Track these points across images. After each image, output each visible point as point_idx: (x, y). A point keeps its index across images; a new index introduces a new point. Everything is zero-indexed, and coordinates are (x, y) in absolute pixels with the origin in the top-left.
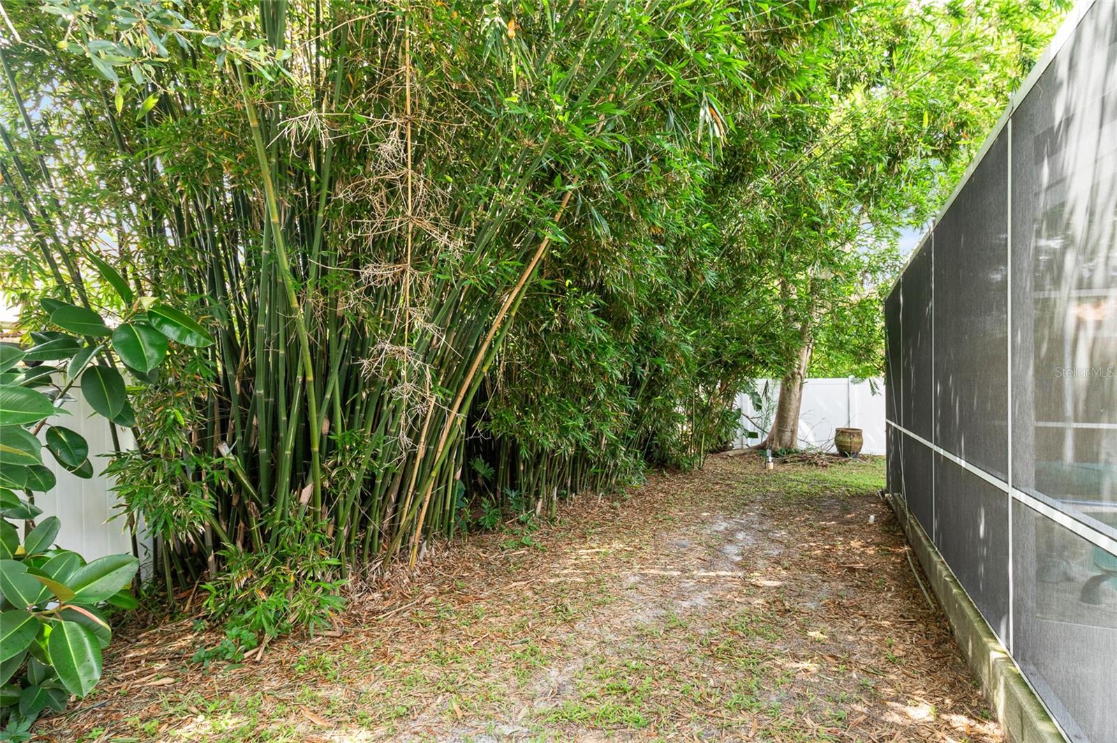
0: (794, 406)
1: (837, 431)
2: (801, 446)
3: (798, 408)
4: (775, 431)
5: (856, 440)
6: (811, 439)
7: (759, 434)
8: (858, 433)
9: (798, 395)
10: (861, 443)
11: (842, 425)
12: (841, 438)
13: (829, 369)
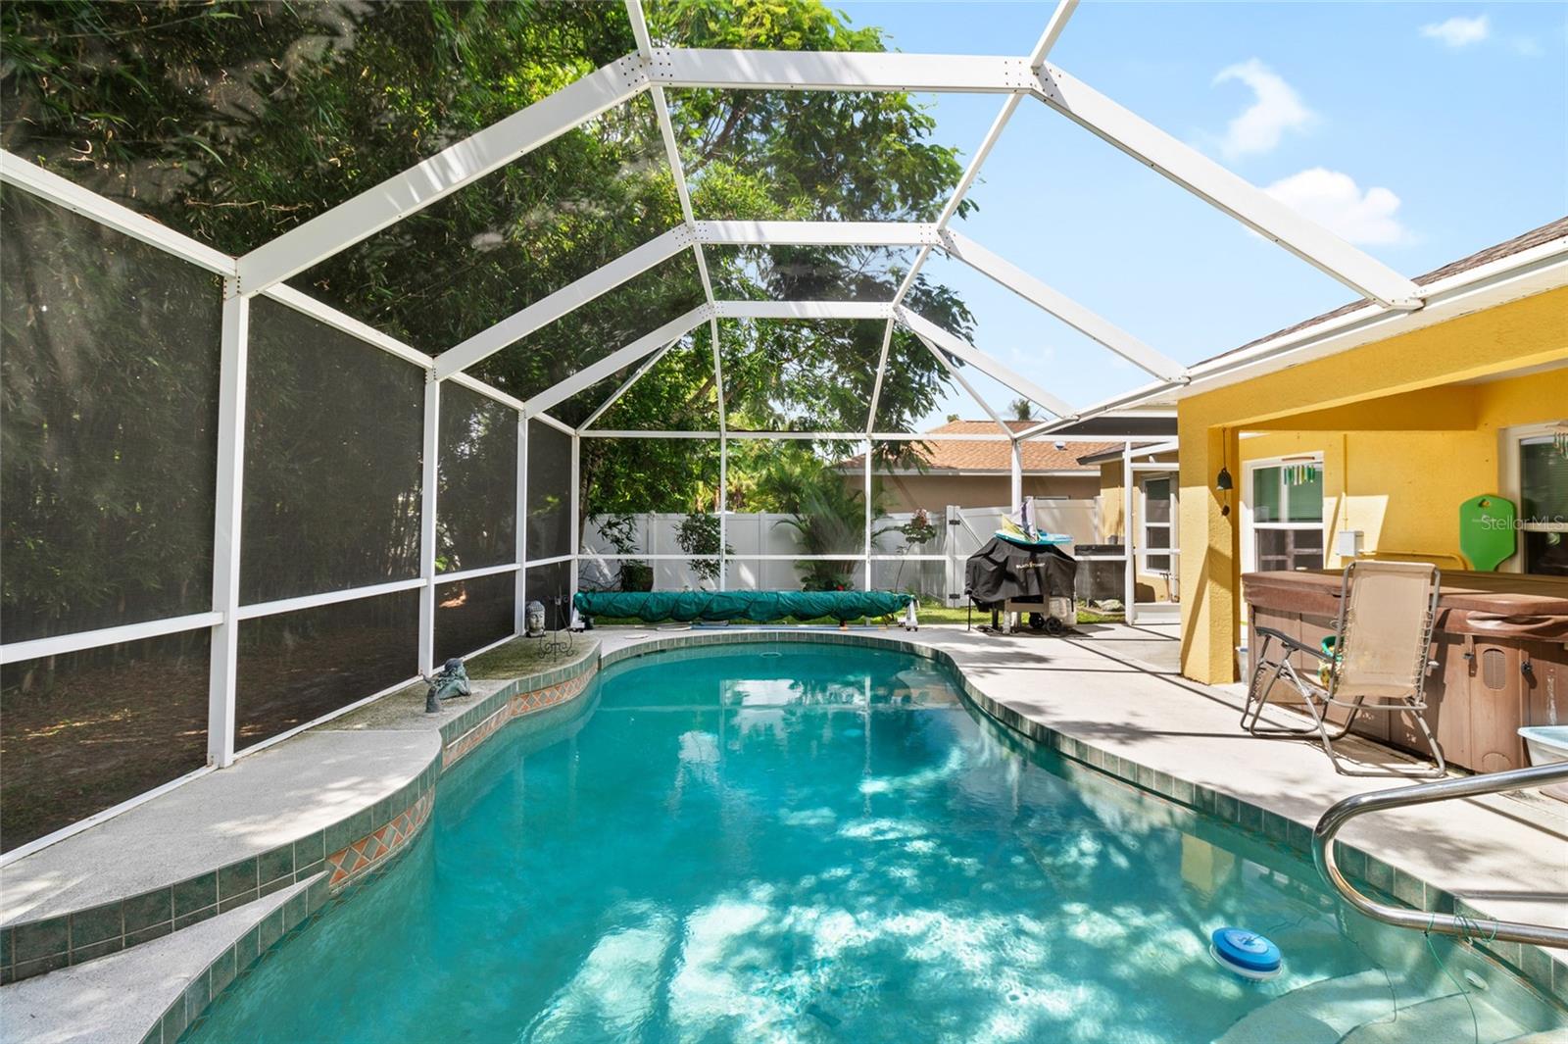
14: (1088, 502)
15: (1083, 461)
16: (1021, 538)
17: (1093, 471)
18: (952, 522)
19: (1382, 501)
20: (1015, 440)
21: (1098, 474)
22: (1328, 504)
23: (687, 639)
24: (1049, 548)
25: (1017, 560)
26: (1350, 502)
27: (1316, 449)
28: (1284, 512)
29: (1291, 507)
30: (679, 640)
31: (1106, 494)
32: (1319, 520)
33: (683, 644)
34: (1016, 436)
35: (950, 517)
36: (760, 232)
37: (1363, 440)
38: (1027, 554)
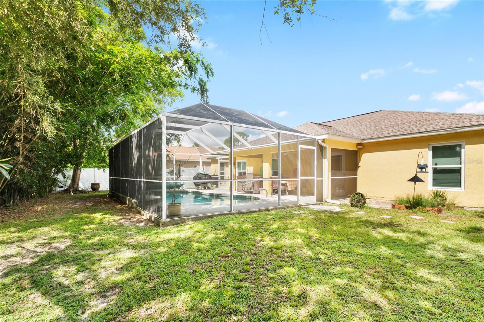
0: (78, 177)
1: (92, 184)
2: (80, 189)
3: (79, 177)
4: (71, 184)
5: (98, 186)
6: (82, 187)
7: (64, 186)
8: (98, 184)
9: (79, 173)
10: (99, 187)
11: (93, 182)
12: (93, 186)
13: (88, 166)
14: (209, 167)
15: (208, 159)
16: (203, 173)
17: (210, 161)
18: (183, 171)
19: (253, 167)
20: (201, 156)
21: (211, 161)
22: (247, 167)
24: (207, 175)
25: (203, 177)
26: (249, 167)
27: (245, 160)
28: (242, 169)
29: (243, 168)
31: (212, 166)
32: (246, 170)
34: (201, 155)
35: (182, 170)
36: (175, 125)
37: (251, 159)
38: (204, 176)
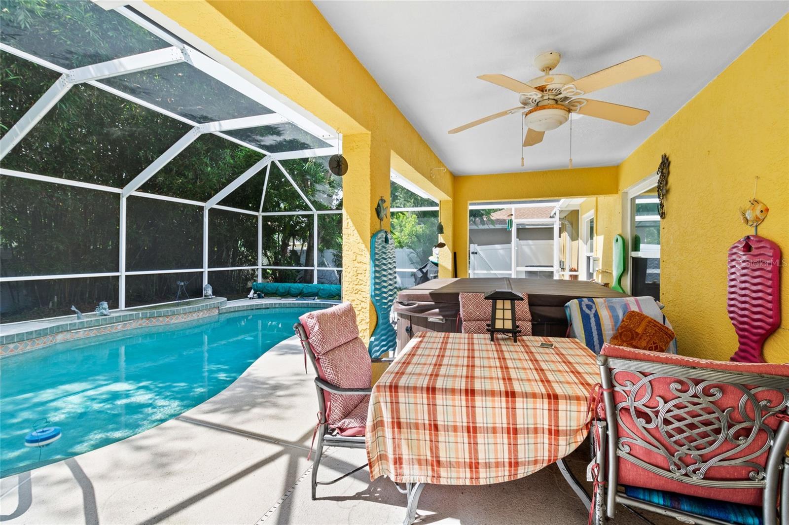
23: (279, 304)
30: (275, 304)
33: (277, 306)
35: (472, 250)
